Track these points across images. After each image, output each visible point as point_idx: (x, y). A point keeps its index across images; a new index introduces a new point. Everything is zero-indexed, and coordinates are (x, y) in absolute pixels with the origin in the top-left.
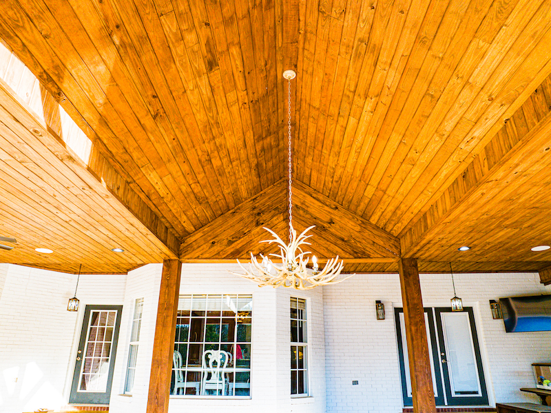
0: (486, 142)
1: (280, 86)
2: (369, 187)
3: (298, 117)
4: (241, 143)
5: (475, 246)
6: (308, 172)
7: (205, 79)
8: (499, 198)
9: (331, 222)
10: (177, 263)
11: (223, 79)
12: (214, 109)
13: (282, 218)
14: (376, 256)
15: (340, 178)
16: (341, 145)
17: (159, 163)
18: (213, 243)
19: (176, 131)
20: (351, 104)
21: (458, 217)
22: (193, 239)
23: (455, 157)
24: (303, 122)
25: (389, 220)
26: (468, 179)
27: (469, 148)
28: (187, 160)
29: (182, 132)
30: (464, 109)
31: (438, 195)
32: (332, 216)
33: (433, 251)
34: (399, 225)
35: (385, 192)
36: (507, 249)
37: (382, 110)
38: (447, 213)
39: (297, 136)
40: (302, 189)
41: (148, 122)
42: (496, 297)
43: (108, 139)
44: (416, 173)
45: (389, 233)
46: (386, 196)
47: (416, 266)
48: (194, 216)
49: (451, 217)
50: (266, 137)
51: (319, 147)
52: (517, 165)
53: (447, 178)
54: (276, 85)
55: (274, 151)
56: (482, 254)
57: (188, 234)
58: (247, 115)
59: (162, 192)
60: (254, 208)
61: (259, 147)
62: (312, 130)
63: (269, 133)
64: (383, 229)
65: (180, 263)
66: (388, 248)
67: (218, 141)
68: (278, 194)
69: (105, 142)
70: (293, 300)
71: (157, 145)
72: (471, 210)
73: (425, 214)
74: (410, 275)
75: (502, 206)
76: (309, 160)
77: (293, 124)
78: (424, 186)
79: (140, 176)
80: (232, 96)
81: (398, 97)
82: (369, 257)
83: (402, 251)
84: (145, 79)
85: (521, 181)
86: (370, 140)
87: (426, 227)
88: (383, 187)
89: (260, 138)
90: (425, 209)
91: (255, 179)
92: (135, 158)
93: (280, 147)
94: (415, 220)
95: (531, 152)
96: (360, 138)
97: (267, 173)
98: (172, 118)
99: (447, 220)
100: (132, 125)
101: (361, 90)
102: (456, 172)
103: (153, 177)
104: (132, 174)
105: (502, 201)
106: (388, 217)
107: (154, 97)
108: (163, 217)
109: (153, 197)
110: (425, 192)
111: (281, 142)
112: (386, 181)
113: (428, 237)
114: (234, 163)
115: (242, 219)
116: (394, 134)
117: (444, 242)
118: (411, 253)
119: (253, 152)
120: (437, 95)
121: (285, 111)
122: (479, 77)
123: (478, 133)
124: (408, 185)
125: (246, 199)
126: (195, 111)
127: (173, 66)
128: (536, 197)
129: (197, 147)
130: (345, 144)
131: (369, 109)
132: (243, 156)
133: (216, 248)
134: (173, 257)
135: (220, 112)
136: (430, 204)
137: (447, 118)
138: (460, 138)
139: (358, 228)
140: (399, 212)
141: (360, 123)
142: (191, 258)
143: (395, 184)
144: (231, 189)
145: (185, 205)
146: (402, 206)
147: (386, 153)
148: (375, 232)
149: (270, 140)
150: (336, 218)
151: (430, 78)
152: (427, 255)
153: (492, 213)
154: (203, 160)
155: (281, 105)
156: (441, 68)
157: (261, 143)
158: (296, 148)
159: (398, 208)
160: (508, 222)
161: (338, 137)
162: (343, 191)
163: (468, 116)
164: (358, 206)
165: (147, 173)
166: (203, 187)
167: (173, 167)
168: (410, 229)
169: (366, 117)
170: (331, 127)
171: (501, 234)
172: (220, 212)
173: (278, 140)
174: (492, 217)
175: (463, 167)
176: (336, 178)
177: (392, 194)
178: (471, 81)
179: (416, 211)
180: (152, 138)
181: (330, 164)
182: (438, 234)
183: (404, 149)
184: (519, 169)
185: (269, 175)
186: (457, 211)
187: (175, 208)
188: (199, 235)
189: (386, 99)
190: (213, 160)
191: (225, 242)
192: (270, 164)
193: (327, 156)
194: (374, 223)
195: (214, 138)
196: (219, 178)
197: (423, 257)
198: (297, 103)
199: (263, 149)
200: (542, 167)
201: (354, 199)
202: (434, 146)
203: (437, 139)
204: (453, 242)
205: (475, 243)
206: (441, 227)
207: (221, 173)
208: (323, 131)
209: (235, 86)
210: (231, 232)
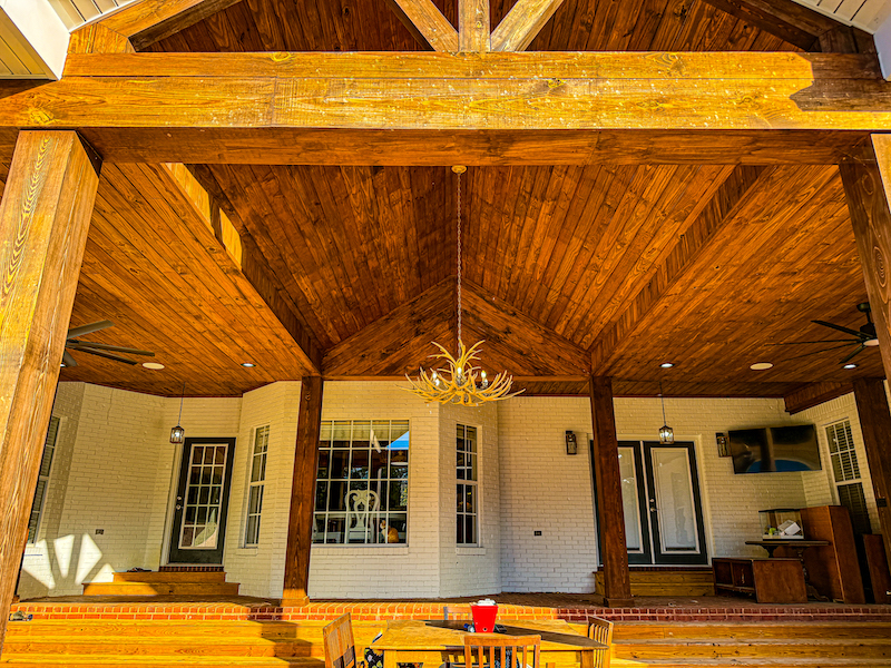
0: (666, 254)
1: (447, 180)
2: (551, 292)
3: (468, 210)
4: (401, 241)
5: (680, 362)
6: (480, 271)
7: (369, 181)
8: (686, 312)
9: (508, 331)
10: (319, 381)
11: (388, 180)
12: (375, 209)
13: (447, 326)
14: (562, 373)
15: (518, 280)
16: (517, 244)
17: (312, 268)
18: (363, 356)
19: (334, 234)
20: (527, 204)
21: (646, 332)
22: (338, 351)
23: (638, 266)
24: (474, 216)
25: (578, 330)
26: (652, 292)
27: (651, 260)
28: (341, 263)
29: (340, 235)
30: (642, 221)
31: (626, 306)
32: (510, 325)
33: (629, 369)
34: (589, 336)
35: (569, 298)
36: (719, 367)
37: (560, 214)
38: (635, 325)
39: (466, 230)
40: (473, 290)
41: (307, 229)
42: (723, 429)
43: (267, 247)
44: (601, 279)
45: (578, 346)
46: (570, 303)
47: (610, 385)
48: (341, 324)
49: (639, 330)
50: (431, 232)
51: (493, 244)
52: (692, 281)
53: (633, 287)
54: (443, 179)
55: (439, 247)
56: (692, 372)
57: (330, 344)
58: (410, 211)
59: (311, 297)
60: (413, 314)
61: (421, 244)
62: (484, 226)
63: (434, 229)
64: (571, 341)
65: (322, 380)
66: (576, 363)
67: (376, 241)
68: (443, 295)
69: (263, 250)
70: (460, 428)
71: (313, 251)
72: (659, 323)
73: (615, 326)
74: (601, 396)
75: (693, 319)
76: (481, 258)
77: (463, 217)
78: (610, 294)
79: (290, 282)
80: (395, 195)
81: (575, 204)
82: (552, 374)
83: (593, 367)
84: (310, 189)
85: (704, 295)
86: (550, 242)
87: (616, 339)
88: (568, 293)
89: (422, 234)
90: (613, 319)
91: (414, 277)
92: (289, 263)
93: (447, 242)
94: (606, 331)
95: (702, 270)
96: (537, 240)
97: (430, 271)
98: (332, 222)
99: (634, 333)
100: (292, 232)
101: (537, 191)
102: (642, 281)
103: (304, 283)
104: (283, 280)
105: (691, 314)
106: (575, 327)
107: (317, 204)
108: (308, 326)
109: (300, 304)
110: (613, 300)
111: (448, 237)
112: (570, 286)
113: (619, 351)
114: (393, 263)
115: (398, 327)
116: (574, 239)
117: (639, 357)
118: (603, 371)
119: (415, 249)
120: (614, 206)
121: (453, 204)
122: (651, 196)
123: (657, 244)
124: (594, 291)
125: (403, 302)
126: (355, 214)
127: (339, 175)
128: (727, 311)
129: (355, 250)
130: (522, 243)
131: (547, 211)
132: (403, 255)
133: (367, 363)
134: (315, 373)
135: (381, 212)
136: (619, 314)
137: (627, 227)
138: (641, 248)
139: (540, 340)
140: (587, 322)
141: (538, 225)
142: (337, 374)
143: (579, 292)
144: (386, 291)
145: (333, 311)
146: (591, 315)
147: (567, 257)
148: (561, 344)
149: (436, 235)
150: (515, 327)
151: (606, 189)
152: (622, 372)
153: (685, 326)
154: (359, 261)
155: (449, 199)
156: (614, 183)
157: (424, 239)
158: (465, 243)
159: (585, 317)
160: (707, 336)
161: (514, 236)
162: (523, 295)
163: (646, 228)
164: (540, 313)
165: (299, 279)
166: (356, 291)
167: (326, 272)
168: (601, 342)
169: (544, 217)
170: (506, 225)
171: (706, 348)
172: (371, 319)
173: (444, 235)
174: (687, 330)
175: (648, 277)
176: (513, 280)
177: (576, 301)
178: (644, 196)
179: (605, 321)
180: (309, 243)
181: (506, 263)
182: (629, 348)
183: (585, 256)
184: (697, 283)
185: (432, 275)
186: (643, 324)
187: (322, 315)
188: (344, 347)
189: (563, 204)
190: (370, 262)
191: (378, 355)
192: (434, 262)
193: (502, 255)
194: (559, 333)
195: (373, 239)
196: (375, 280)
197: (618, 375)
198: (468, 197)
199: (426, 246)
200: (720, 283)
201: (536, 304)
202: (617, 255)
203: (619, 247)
204: (650, 357)
205: (677, 358)
206: (630, 340)
207: (377, 273)
208: (497, 228)
209: (399, 186)
210: (385, 344)
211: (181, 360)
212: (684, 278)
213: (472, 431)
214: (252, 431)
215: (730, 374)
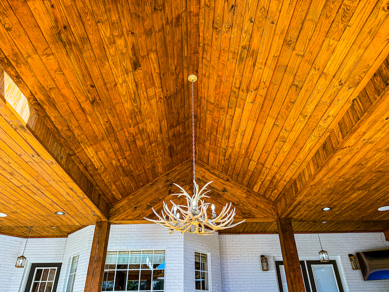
0: (339, 119)
1: (186, 87)
2: (251, 162)
3: (199, 110)
4: (158, 128)
5: (335, 206)
6: (206, 154)
7: (131, 76)
8: (350, 165)
9: (224, 190)
10: (106, 224)
11: (145, 77)
12: (138, 100)
13: (188, 188)
14: (260, 216)
15: (230, 156)
16: (230, 130)
17: (95, 140)
18: (136, 208)
19: (109, 115)
20: (237, 98)
21: (321, 181)
22: (120, 205)
23: (316, 133)
24: (203, 114)
25: (269, 188)
26: (328, 149)
27: (326, 125)
28: (117, 140)
29: (113, 116)
30: (321, 94)
31: (305, 164)
32: (225, 186)
33: (302, 212)
34: (276, 191)
35: (263, 165)
36: (359, 210)
37: (259, 100)
38: (312, 177)
39: (198, 125)
40: (203, 166)
41: (87, 106)
42: (353, 252)
43: (55, 117)
44: (287, 147)
45: (268, 199)
46: (264, 169)
47: (290, 224)
48: (121, 186)
49: (316, 180)
50: (176, 126)
51: (215, 133)
52: (365, 133)
53: (310, 150)
54: (183, 86)
55: (182, 137)
56: (341, 214)
57: (115, 200)
58: (162, 107)
59: (97, 164)
60: (168, 181)
61: (171, 133)
62: (209, 120)
63: (178, 123)
64: (264, 196)
65: (109, 224)
66: (268, 210)
67: (141, 126)
68: (185, 170)
69: (53, 119)
70: (197, 255)
71: (94, 126)
72: (331, 174)
73: (295, 181)
74: (286, 231)
75: (354, 170)
76: (207, 144)
77: (196, 117)
78: (293, 158)
79: (79, 150)
80: (151, 91)
81: (271, 89)
82: (254, 217)
83: (279, 212)
84: (85, 72)
85: (368, 147)
86: (252, 124)
87: (297, 191)
88: (262, 161)
89: (171, 126)
90: (294, 177)
91: (168, 157)
92: (76, 134)
93: (187, 134)
94: (288, 187)
96: (243, 124)
97: (177, 154)
98: (106, 104)
99: (312, 183)
100: (75, 108)
101: (244, 86)
102: (317, 144)
103: (90, 152)
104: (73, 148)
105: (354, 165)
106: (266, 186)
107: (92, 86)
108: (97, 185)
109: (90, 168)
110: (294, 163)
111: (187, 131)
112: (264, 156)
113: (299, 199)
114: (153, 145)
115: (158, 189)
116: (269, 119)
117: (310, 203)
118: (286, 214)
119: (167, 136)
120: (300, 85)
121: (190, 107)
122: (331, 69)
123: (332, 112)
124: (281, 157)
125: (161, 174)
126: (123, 101)
127: (107, 63)
128: (379, 162)
129: (126, 130)
130: (233, 129)
131: (250, 100)
132: (160, 139)
133: (138, 212)
134: (104, 220)
135: (142, 103)
136: (298, 173)
137: (308, 102)
138: (319, 117)
139: (245, 195)
140: (275, 181)
141: (244, 112)
142: (118, 220)
143: (271, 159)
144: (150, 165)
145: (115, 176)
146: (278, 176)
147: (263, 134)
148: (258, 198)
149: (179, 128)
150: (228, 188)
151: (294, 72)
152: (298, 215)
153: (347, 176)
154: (129, 140)
155: (187, 102)
156: (302, 64)
157: (172, 130)
158: (197, 135)
159: (274, 177)
160: (359, 185)
161: (228, 124)
162: (233, 167)
163: (324, 99)
164: (244, 178)
165: (86, 148)
166: (129, 162)
167: (106, 145)
168: (284, 194)
169: (248, 106)
170: (222, 117)
171: (354, 195)
172: (141, 184)
173: (184, 129)
174: (347, 180)
175: (322, 141)
176: (227, 157)
177: (268, 167)
178: (325, 71)
179: (288, 179)
180: (90, 120)
181: (223, 145)
182: (306, 196)
183: (277, 130)
184: (366, 137)
185: (178, 156)
186: (320, 175)
187: (107, 178)
188: (124, 202)
189: (262, 92)
190: (137, 142)
191: (145, 206)
192: (179, 147)
193: (220, 140)
194: (256, 191)
195: (138, 123)
196: (142, 155)
197: (295, 217)
198: (198, 99)
199: (174, 136)
200: (383, 135)
201: (241, 172)
202: (300, 126)
203: (302, 119)
204: (318, 203)
205: (334, 204)
206: (308, 189)
207: (143, 152)
208: (217, 120)
209: (153, 84)
210: (150, 199)
211: (16, 210)
212: (359, 130)
213: (204, 257)
214: (70, 258)
215: (363, 215)
